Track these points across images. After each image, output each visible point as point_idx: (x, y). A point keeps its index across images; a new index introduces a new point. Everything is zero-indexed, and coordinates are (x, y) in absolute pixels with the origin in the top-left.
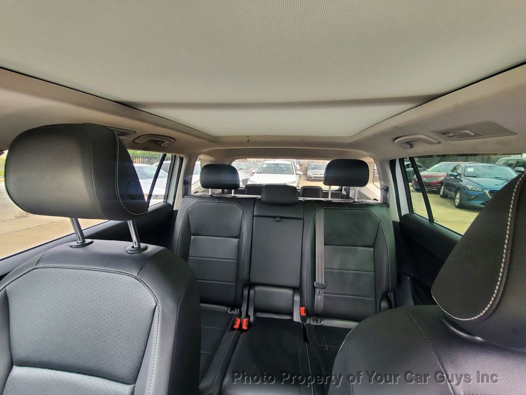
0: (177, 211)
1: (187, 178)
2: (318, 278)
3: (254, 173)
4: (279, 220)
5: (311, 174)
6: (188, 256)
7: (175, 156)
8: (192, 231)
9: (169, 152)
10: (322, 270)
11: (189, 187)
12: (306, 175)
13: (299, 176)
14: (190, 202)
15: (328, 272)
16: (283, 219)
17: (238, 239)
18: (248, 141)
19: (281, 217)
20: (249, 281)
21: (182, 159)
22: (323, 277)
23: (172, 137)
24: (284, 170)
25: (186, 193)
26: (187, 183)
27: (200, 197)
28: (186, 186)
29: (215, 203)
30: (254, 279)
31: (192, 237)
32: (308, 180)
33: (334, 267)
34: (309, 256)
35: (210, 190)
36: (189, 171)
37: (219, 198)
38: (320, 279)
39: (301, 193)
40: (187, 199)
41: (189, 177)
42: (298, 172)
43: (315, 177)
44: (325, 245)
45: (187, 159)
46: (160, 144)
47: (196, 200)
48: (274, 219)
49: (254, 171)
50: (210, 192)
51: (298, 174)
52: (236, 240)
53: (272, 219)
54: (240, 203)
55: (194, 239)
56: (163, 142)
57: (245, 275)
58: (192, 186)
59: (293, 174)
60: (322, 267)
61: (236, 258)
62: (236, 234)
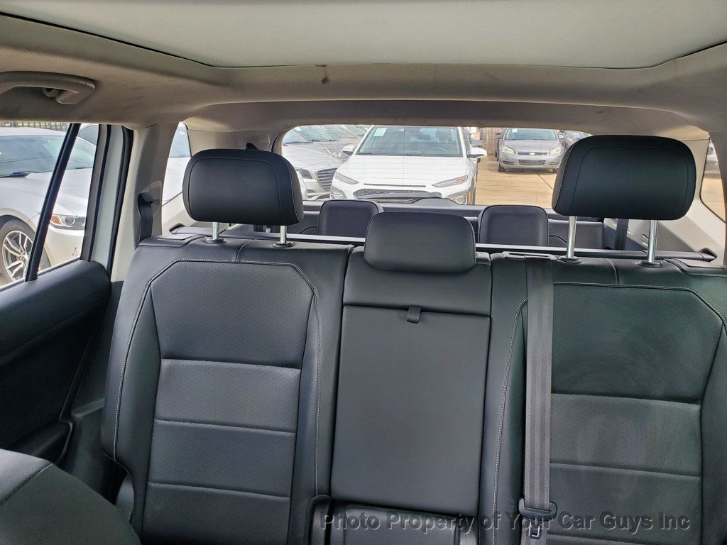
0: (120, 284)
1: (146, 191)
2: (532, 487)
3: (350, 153)
4: (415, 317)
5: (510, 152)
6: (154, 417)
7: (109, 127)
8: (165, 345)
9: (88, 118)
10: (542, 465)
11: (154, 216)
12: (497, 155)
13: (475, 161)
14: (157, 261)
15: (561, 474)
16: (428, 316)
17: (298, 371)
18: (325, 80)
19: (424, 310)
20: (329, 491)
21: (129, 135)
22: (547, 485)
23: (87, 76)
24: (434, 144)
25: (146, 230)
26: (147, 204)
27: (185, 245)
28: (147, 209)
29: (228, 266)
30: (342, 488)
31: (165, 363)
32: (501, 170)
33: (580, 458)
34: (506, 425)
35: (215, 224)
36: (153, 170)
37: (240, 250)
38: (536, 493)
39: (483, 231)
40: (147, 250)
41: (154, 185)
42: (474, 151)
43: (522, 162)
44: (553, 391)
45: (145, 133)
46: (53, 99)
47: (172, 256)
48: (403, 313)
49: (349, 148)
50: (213, 229)
51: (474, 156)
52: (292, 373)
53: (395, 313)
54: (302, 266)
55: (170, 369)
56: (61, 92)
57: (315, 475)
58: (164, 209)
59: (461, 155)
60: (542, 459)
61: (294, 427)
62: (293, 355)
